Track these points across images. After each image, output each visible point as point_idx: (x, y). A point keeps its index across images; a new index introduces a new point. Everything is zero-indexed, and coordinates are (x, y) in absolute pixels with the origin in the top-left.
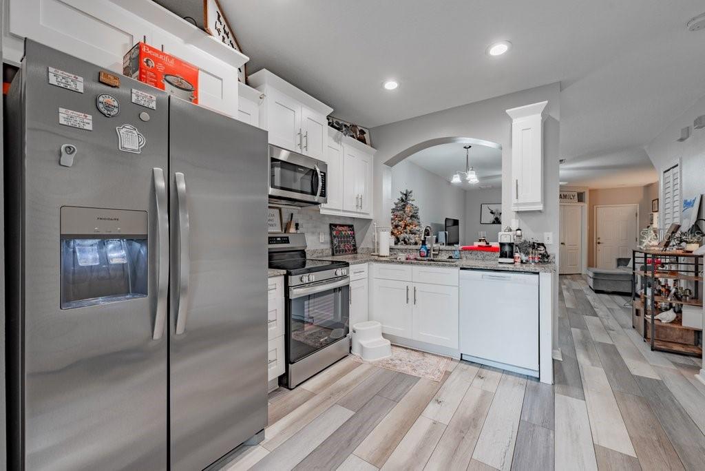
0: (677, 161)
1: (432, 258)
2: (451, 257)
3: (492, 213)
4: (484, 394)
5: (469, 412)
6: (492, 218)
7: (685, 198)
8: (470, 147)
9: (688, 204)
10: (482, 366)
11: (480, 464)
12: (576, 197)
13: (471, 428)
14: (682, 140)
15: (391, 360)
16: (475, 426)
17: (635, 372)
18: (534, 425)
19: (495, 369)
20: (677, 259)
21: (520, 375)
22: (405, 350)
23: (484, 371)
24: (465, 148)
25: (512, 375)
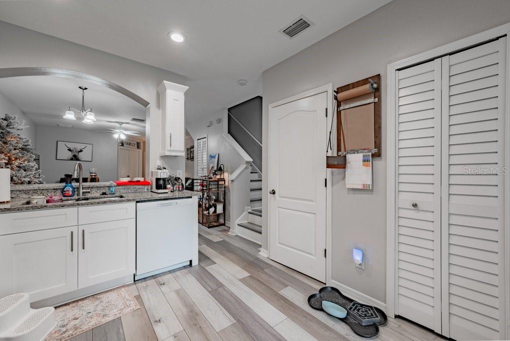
0: (205, 136)
1: (81, 196)
2: (104, 194)
3: (69, 150)
4: (178, 292)
5: (184, 310)
6: (70, 155)
7: (209, 153)
8: (86, 89)
9: (212, 157)
10: (153, 277)
11: (223, 331)
12: (136, 145)
13: (196, 318)
14: (209, 126)
15: (63, 326)
16: (197, 314)
17: (215, 241)
18: (216, 289)
19: (164, 274)
20: (218, 183)
21: (180, 269)
22: (67, 307)
23: (160, 279)
24: (80, 88)
25: (177, 271)
